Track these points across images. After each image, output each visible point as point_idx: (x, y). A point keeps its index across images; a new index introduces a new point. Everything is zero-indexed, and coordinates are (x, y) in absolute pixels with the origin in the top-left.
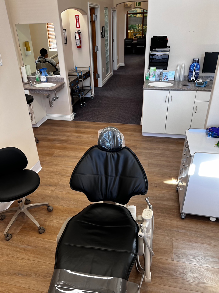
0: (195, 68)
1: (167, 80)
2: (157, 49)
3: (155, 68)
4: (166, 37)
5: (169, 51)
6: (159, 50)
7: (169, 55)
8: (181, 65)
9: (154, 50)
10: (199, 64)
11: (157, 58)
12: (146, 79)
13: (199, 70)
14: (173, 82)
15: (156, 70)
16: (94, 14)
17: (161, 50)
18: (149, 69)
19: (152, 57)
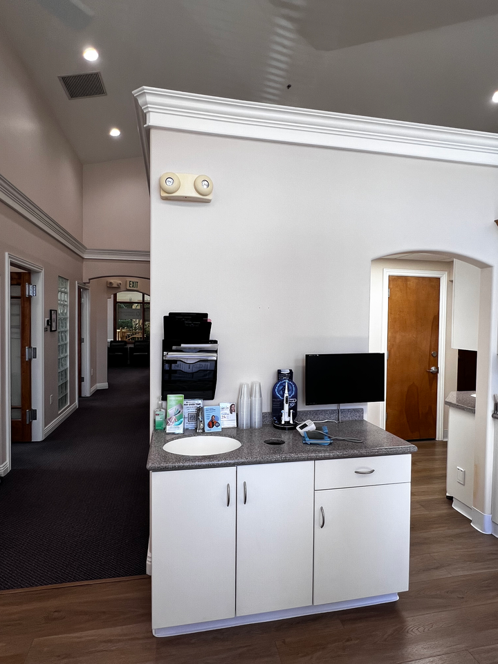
0: (286, 391)
1: (219, 429)
2: (182, 345)
3: (180, 397)
4: (206, 315)
5: (216, 352)
6: (190, 348)
7: (216, 361)
8: (250, 385)
9: (174, 348)
10: (294, 383)
11: (185, 369)
12: (155, 430)
13: (295, 396)
14: (235, 432)
15: (185, 402)
16: (30, 284)
17: (195, 348)
18: (162, 400)
19: (170, 367)
